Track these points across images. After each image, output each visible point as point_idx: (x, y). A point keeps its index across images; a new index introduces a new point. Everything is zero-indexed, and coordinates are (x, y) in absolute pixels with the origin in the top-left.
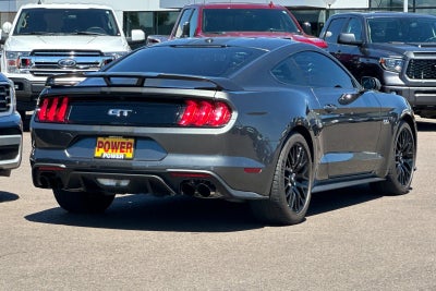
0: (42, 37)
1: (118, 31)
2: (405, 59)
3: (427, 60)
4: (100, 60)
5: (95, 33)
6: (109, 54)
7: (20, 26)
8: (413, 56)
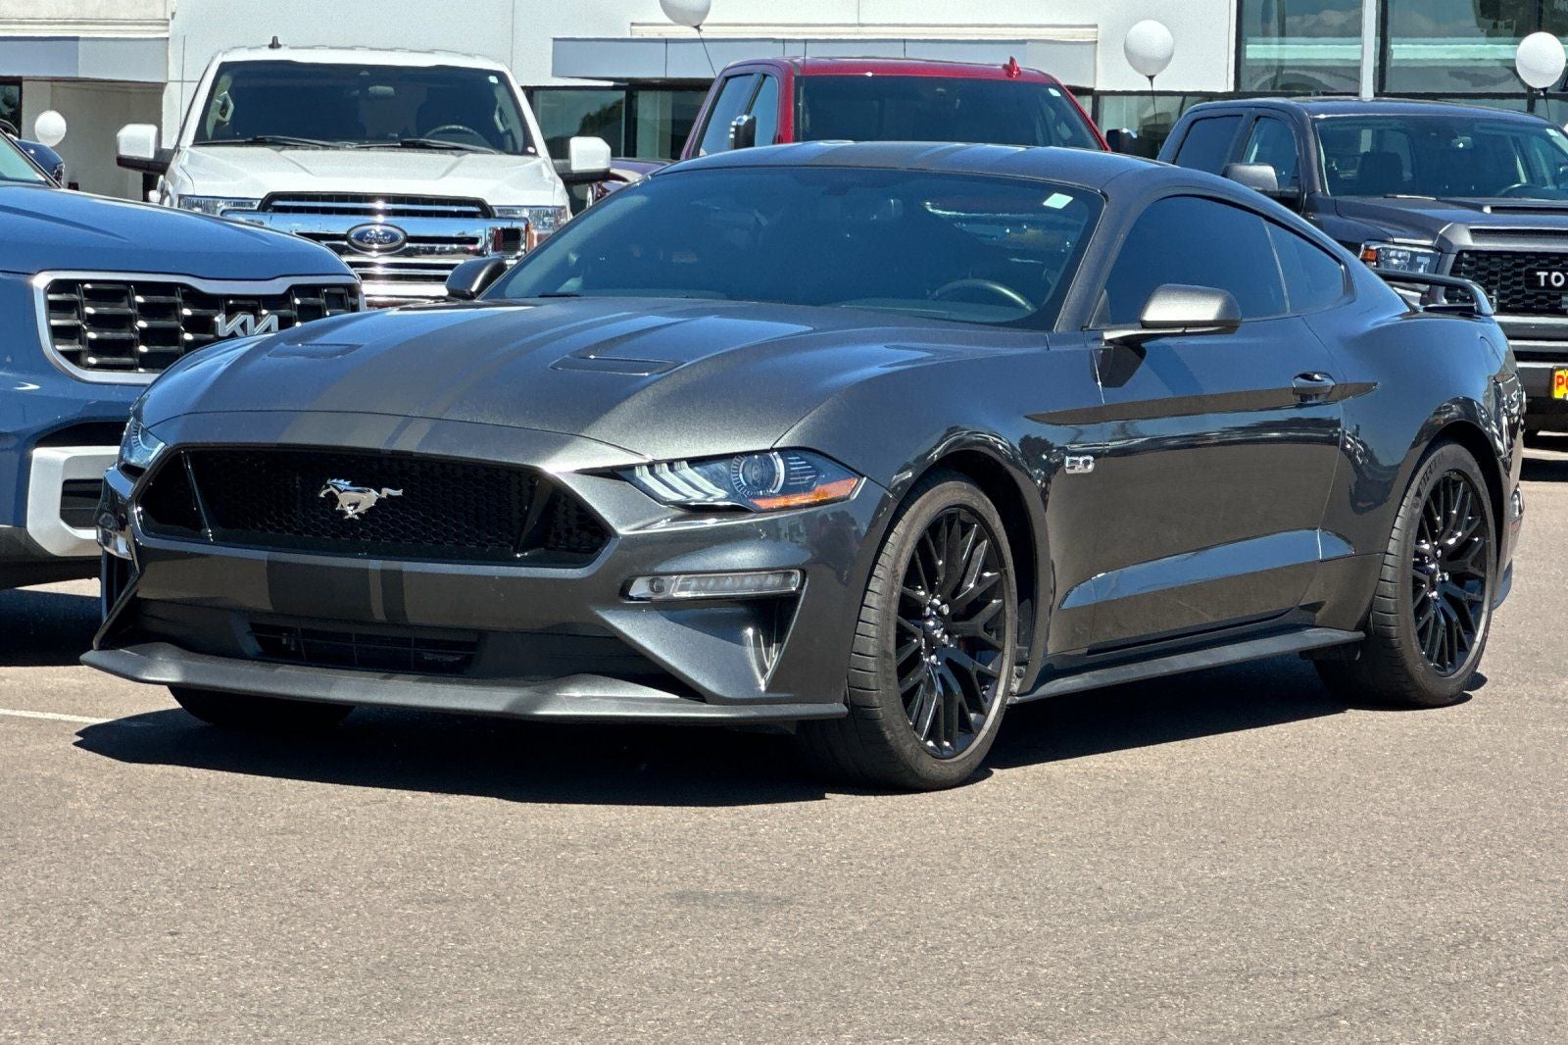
0: (287, 153)
1: (528, 141)
2: (1442, 247)
3: (1515, 254)
4: (480, 229)
5: (456, 144)
6: (508, 212)
7: (215, 115)
8: (1465, 240)
